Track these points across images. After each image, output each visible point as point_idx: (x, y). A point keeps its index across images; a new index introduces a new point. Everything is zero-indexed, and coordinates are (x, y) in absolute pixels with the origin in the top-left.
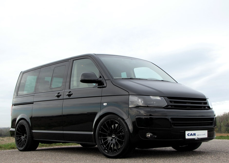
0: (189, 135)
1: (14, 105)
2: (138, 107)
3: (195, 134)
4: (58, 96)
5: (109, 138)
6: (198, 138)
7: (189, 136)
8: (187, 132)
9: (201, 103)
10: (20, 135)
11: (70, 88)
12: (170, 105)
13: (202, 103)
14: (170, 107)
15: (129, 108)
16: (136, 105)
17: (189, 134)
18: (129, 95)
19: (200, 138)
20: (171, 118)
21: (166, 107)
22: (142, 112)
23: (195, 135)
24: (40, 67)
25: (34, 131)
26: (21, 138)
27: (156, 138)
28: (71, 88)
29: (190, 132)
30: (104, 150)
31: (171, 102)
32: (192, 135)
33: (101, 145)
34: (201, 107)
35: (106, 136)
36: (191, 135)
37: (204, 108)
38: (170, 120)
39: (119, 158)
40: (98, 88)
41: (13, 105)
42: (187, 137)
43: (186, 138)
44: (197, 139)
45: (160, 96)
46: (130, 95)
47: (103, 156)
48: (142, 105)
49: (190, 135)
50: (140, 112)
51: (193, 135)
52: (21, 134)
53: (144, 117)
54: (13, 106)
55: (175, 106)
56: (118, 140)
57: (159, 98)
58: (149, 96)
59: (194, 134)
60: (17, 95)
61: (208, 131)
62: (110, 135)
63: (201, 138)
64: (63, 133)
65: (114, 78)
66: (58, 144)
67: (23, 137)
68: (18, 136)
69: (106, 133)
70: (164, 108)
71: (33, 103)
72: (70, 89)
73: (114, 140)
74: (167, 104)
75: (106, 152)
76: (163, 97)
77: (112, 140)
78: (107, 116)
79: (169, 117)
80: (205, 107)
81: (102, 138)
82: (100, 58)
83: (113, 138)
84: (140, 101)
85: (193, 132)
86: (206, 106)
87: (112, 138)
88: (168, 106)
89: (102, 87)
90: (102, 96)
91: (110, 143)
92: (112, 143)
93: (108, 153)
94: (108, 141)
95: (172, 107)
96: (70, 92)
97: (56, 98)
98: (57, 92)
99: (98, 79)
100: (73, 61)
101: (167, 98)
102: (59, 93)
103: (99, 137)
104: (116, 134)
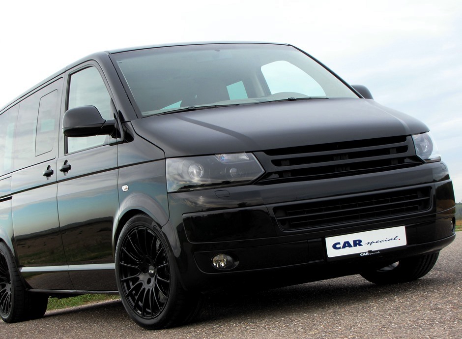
0: (338, 246)
2: (188, 188)
3: (360, 241)
4: (48, 174)
5: (142, 277)
6: (370, 252)
7: (339, 248)
8: (330, 241)
9: (386, 151)
11: (66, 151)
12: (276, 173)
13: (391, 150)
14: (275, 176)
15: (168, 193)
16: (188, 184)
17: (339, 243)
18: (165, 159)
19: (377, 251)
20: (276, 209)
21: (264, 180)
22: (201, 200)
23: (360, 245)
25: (24, 269)
26: (5, 290)
28: (69, 152)
29: (341, 239)
30: (135, 308)
31: (277, 163)
32: (350, 246)
33: (127, 296)
35: (134, 272)
36: (347, 244)
37: (400, 163)
38: (272, 214)
39: (164, 329)
40: (111, 144)
42: (331, 253)
43: (329, 256)
44: (367, 254)
45: (246, 152)
46: (167, 159)
47: (131, 324)
48: (202, 183)
49: (341, 246)
50: (196, 204)
51: (352, 245)
52: (4, 278)
53: (205, 214)
55: (294, 172)
56: (159, 281)
57: (244, 156)
58: (214, 154)
59: (355, 242)
61: (406, 228)
62: (145, 270)
63: (380, 251)
64: (68, 271)
65: (144, 114)
66: (64, 300)
67: (8, 287)
69: (134, 263)
70: (255, 184)
71: (11, 198)
72: (67, 153)
73: (153, 280)
74: (263, 170)
75: (137, 314)
76: (252, 152)
77: (149, 281)
78: (130, 220)
79: (268, 206)
80: (401, 160)
81: (129, 277)
82: (118, 62)
83: (152, 275)
84: (194, 173)
85: (351, 238)
86: (405, 158)
87: (148, 277)
88: (266, 175)
89: (117, 143)
90: (118, 168)
91: (144, 289)
92: (149, 289)
93: (142, 317)
94: (141, 284)
95: (283, 177)
96: (66, 162)
97: (45, 180)
98: (46, 165)
99: (106, 121)
100: (70, 75)
101: (263, 153)
102: (49, 167)
103: (121, 277)
104: (155, 265)
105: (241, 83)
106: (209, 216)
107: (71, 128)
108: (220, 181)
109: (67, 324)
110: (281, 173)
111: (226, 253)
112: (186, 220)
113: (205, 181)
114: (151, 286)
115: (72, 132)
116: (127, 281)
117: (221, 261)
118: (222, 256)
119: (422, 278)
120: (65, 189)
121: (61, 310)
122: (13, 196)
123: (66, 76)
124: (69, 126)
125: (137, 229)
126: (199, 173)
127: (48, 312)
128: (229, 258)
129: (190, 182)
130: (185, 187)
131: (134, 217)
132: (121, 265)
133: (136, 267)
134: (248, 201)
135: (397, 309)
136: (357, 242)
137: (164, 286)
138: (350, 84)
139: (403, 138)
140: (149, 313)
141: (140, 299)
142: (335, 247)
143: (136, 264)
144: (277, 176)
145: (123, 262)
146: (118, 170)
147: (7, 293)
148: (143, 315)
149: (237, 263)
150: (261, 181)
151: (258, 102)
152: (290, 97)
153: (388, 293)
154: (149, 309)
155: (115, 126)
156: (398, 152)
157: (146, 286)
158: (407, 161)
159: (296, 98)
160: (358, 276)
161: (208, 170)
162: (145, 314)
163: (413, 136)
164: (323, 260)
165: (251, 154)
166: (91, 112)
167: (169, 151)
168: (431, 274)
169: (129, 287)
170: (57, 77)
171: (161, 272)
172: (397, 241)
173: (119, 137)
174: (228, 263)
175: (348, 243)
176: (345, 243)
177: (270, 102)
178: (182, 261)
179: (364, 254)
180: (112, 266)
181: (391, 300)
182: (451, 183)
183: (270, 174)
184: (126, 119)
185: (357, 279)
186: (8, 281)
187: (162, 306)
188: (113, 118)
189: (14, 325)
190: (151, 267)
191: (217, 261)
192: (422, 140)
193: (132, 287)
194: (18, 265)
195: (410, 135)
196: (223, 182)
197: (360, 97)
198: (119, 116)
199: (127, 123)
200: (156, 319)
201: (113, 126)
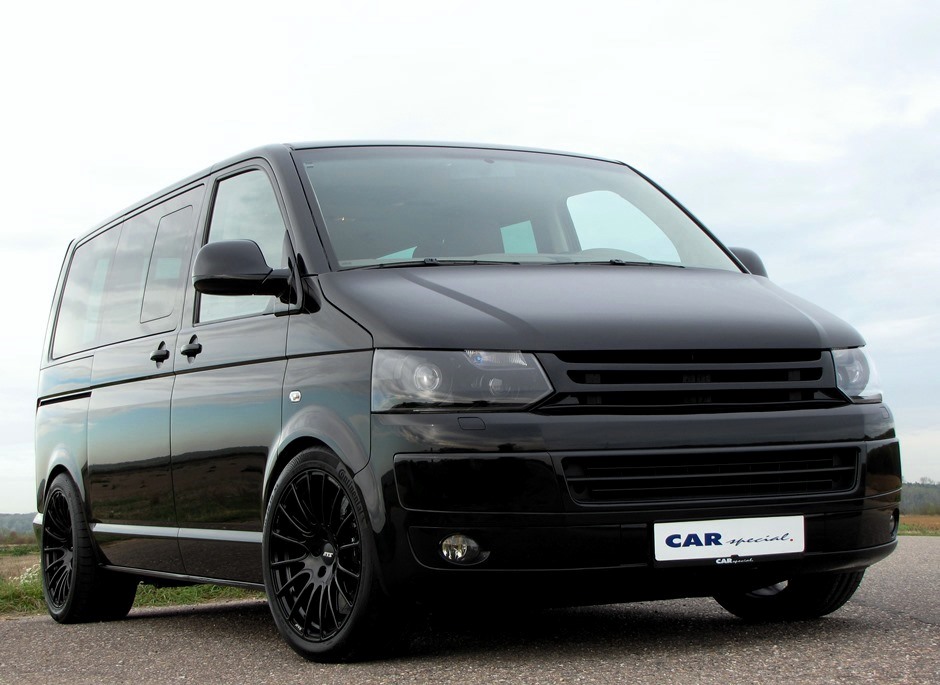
0: (676, 541)
1: (44, 403)
2: (408, 407)
3: (718, 536)
4: (160, 358)
5: (311, 564)
6: (734, 557)
7: (679, 545)
8: (662, 531)
9: (782, 375)
10: (58, 544)
11: (196, 319)
12: (573, 394)
13: (790, 374)
14: (572, 401)
15: (372, 413)
16: (411, 399)
17: (679, 537)
18: (373, 349)
19: (748, 558)
20: (567, 462)
21: (549, 405)
22: (432, 433)
23: (718, 543)
24: (121, 219)
25: (99, 528)
26: (63, 562)
27: (489, 563)
28: (201, 320)
29: (684, 528)
30: (291, 619)
31: (576, 376)
32: (698, 543)
33: (280, 596)
34: (784, 394)
35: (297, 552)
36: (693, 540)
37: (806, 399)
38: (559, 469)
39: (341, 662)
40: (278, 314)
41: (39, 400)
42: (663, 553)
43: (658, 557)
44: (730, 561)
45: (523, 352)
46: (376, 351)
47: (282, 648)
48: (435, 400)
49: (682, 541)
50: (421, 437)
51: (703, 541)
52: (62, 540)
53: (437, 458)
54: (38, 406)
55: (607, 397)
56: (340, 574)
57: (518, 359)
58: (462, 350)
59: (708, 536)
60: (51, 357)
61: (806, 521)
62: (317, 551)
63: (754, 557)
64: (177, 539)
65: (343, 264)
66: (169, 591)
67: (68, 557)
68: (50, 553)
69: (299, 537)
70: (533, 412)
71: (88, 395)
72: (198, 321)
73: (329, 570)
74: (551, 388)
75: (295, 631)
76: (533, 352)
77: (322, 572)
78: (297, 456)
79: (552, 454)
80: (808, 393)
81: (287, 561)
82: (304, 165)
83: (328, 561)
84: (423, 381)
85: (701, 528)
86: (816, 390)
87: (321, 563)
88: (554, 397)
89: (289, 313)
90: (287, 358)
91: (312, 585)
92: (320, 587)
93: (302, 638)
94: (306, 576)
95: (586, 404)
96: (194, 337)
97: (152, 368)
98: (157, 340)
99: (272, 270)
100: (218, 182)
101: (553, 356)
102: (162, 344)
103: (272, 558)
104: (336, 544)
105: (526, 227)
106: (444, 462)
107: (209, 277)
108: (470, 400)
109: (166, 635)
110: (582, 397)
111: (468, 535)
112: (400, 466)
113: (442, 398)
114: (324, 582)
115: (209, 285)
116: (282, 568)
117: (456, 548)
118: (460, 539)
119: (828, 616)
122: (93, 391)
123: (210, 182)
124: (206, 274)
125: (310, 473)
126: (433, 381)
127: (134, 610)
128: (473, 544)
129: (415, 396)
130: (405, 405)
131: (305, 452)
132: (274, 536)
133: (301, 543)
134: (517, 442)
135: (775, 670)
136: (713, 537)
137: (348, 583)
138: (727, 245)
139: (815, 353)
140: (315, 631)
141: (303, 602)
142: (670, 541)
143: (303, 539)
144: (575, 401)
145: (278, 531)
146: (285, 361)
147: (65, 567)
148: (305, 633)
149: (486, 555)
150: (544, 407)
151: (554, 261)
152: (614, 259)
153: (761, 638)
154: (318, 623)
155: (289, 282)
156: (803, 378)
157: (315, 581)
158: (818, 396)
159: (624, 260)
160: (711, 600)
161: (449, 377)
162: (309, 632)
163: (834, 352)
164: (646, 565)
165: (532, 355)
166: (248, 253)
167: (381, 338)
168: (846, 611)
169: (284, 578)
170: (194, 184)
171: (347, 558)
172: (787, 542)
173: (294, 301)
174: (470, 555)
175: (695, 537)
176: (690, 537)
177: (576, 263)
178: (385, 541)
179: (724, 561)
180: (258, 537)
181: (766, 651)
182: (896, 445)
183: (564, 395)
184: (310, 270)
185: (708, 606)
186: (69, 546)
187: (342, 621)
188: (287, 267)
189: (70, 628)
190: (328, 546)
191: (449, 547)
192: (850, 361)
193: (290, 579)
194: (89, 518)
195: (829, 350)
196: (476, 402)
197: (744, 271)
198: (298, 263)
199: (312, 278)
200: (327, 642)
201: (286, 280)
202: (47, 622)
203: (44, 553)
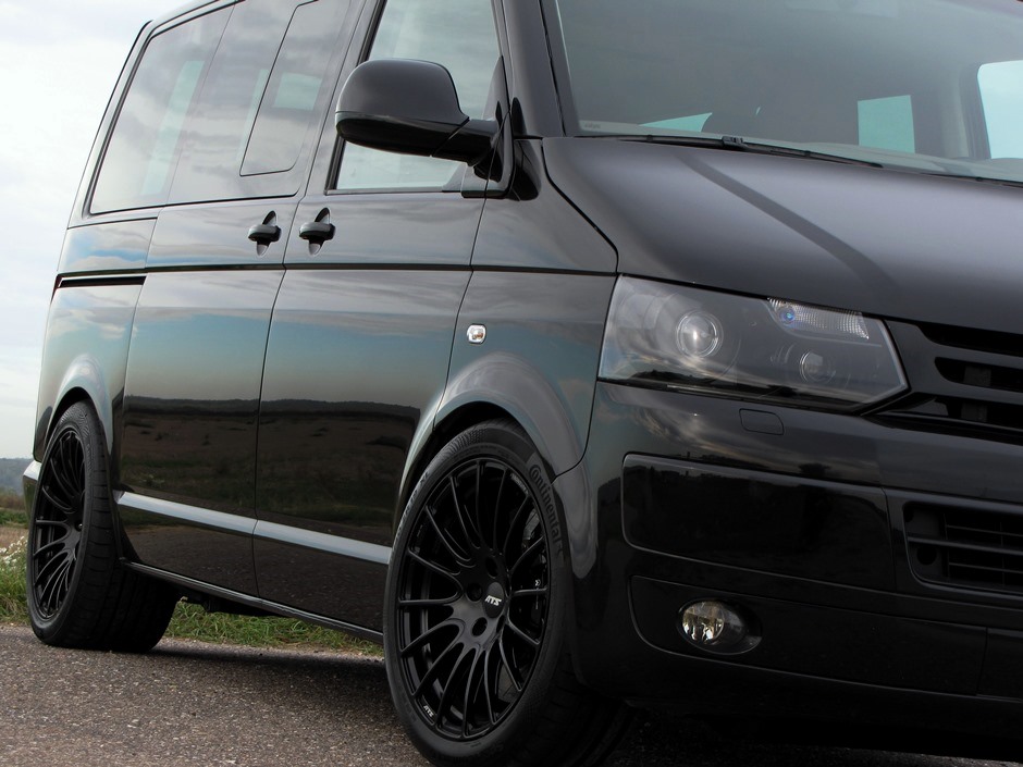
1: (66, 284)
2: (660, 380)
4: (264, 237)
5: (463, 611)
10: (60, 516)
11: (332, 183)
12: (940, 399)
15: (598, 379)
16: (665, 366)
18: (617, 275)
20: (911, 509)
21: (898, 410)
22: (693, 427)
25: (129, 499)
26: (62, 545)
28: (339, 186)
30: (418, 696)
33: (405, 655)
35: (444, 588)
38: (897, 518)
40: (468, 194)
41: (59, 277)
45: (866, 315)
46: (621, 280)
47: (396, 741)
48: (706, 374)
50: (674, 432)
52: (67, 510)
53: (694, 469)
54: (56, 288)
56: (509, 636)
57: (855, 326)
58: (764, 298)
60: (87, 209)
62: (476, 592)
64: (252, 537)
65: (586, 125)
66: (224, 619)
67: (72, 540)
68: (45, 528)
69: (450, 563)
70: (868, 418)
71: (140, 281)
72: (334, 186)
73: (492, 625)
74: (903, 382)
75: (422, 716)
76: (883, 318)
77: (479, 628)
78: (466, 432)
79: (890, 492)
81: (425, 600)
83: (492, 611)
84: (691, 338)
87: (480, 613)
88: (907, 399)
89: (486, 194)
90: (472, 268)
91: (460, 646)
92: (473, 652)
93: (432, 729)
94: (453, 631)
95: (957, 418)
96: (325, 212)
97: (250, 251)
98: (263, 208)
99: (468, 120)
101: (916, 329)
102: (271, 215)
103: (401, 593)
104: (510, 585)
105: (901, 106)
106: (705, 478)
107: (363, 117)
108: (764, 382)
109: (212, 691)
110: (955, 404)
111: (730, 604)
112: (633, 473)
113: (719, 372)
114: (479, 645)
115: (360, 130)
116: (415, 612)
117: (707, 624)
118: (715, 609)
120: (301, 293)
121: (205, 646)
122: (149, 276)
124: (358, 110)
125: (483, 463)
126: (706, 343)
127: (166, 642)
128: (735, 621)
129: (673, 362)
130: (654, 374)
131: (479, 427)
132: (409, 557)
133: (452, 575)
134: (833, 463)
137: (519, 652)
140: (455, 721)
141: (441, 672)
143: (455, 568)
144: (939, 410)
145: (418, 549)
146: (468, 273)
147: (65, 555)
148: (439, 722)
149: (754, 642)
150: (887, 413)
151: (941, 170)
154: (461, 711)
155: (492, 143)
157: (465, 639)
161: (737, 340)
162: (444, 721)
165: (879, 324)
166: (432, 85)
167: (631, 257)
169: (416, 630)
171: (522, 610)
173: (497, 177)
174: (726, 635)
177: (979, 179)
178: (591, 592)
180: (383, 554)
183: (923, 397)
184: (529, 131)
186: (76, 523)
187: (500, 711)
188: (492, 118)
189: (61, 654)
190: (496, 586)
191: (694, 620)
193: (425, 631)
194: (114, 481)
196: (773, 388)
198: (512, 114)
199: (531, 141)
200: (472, 743)
201: (487, 140)
202: (26, 639)
203: (36, 527)
